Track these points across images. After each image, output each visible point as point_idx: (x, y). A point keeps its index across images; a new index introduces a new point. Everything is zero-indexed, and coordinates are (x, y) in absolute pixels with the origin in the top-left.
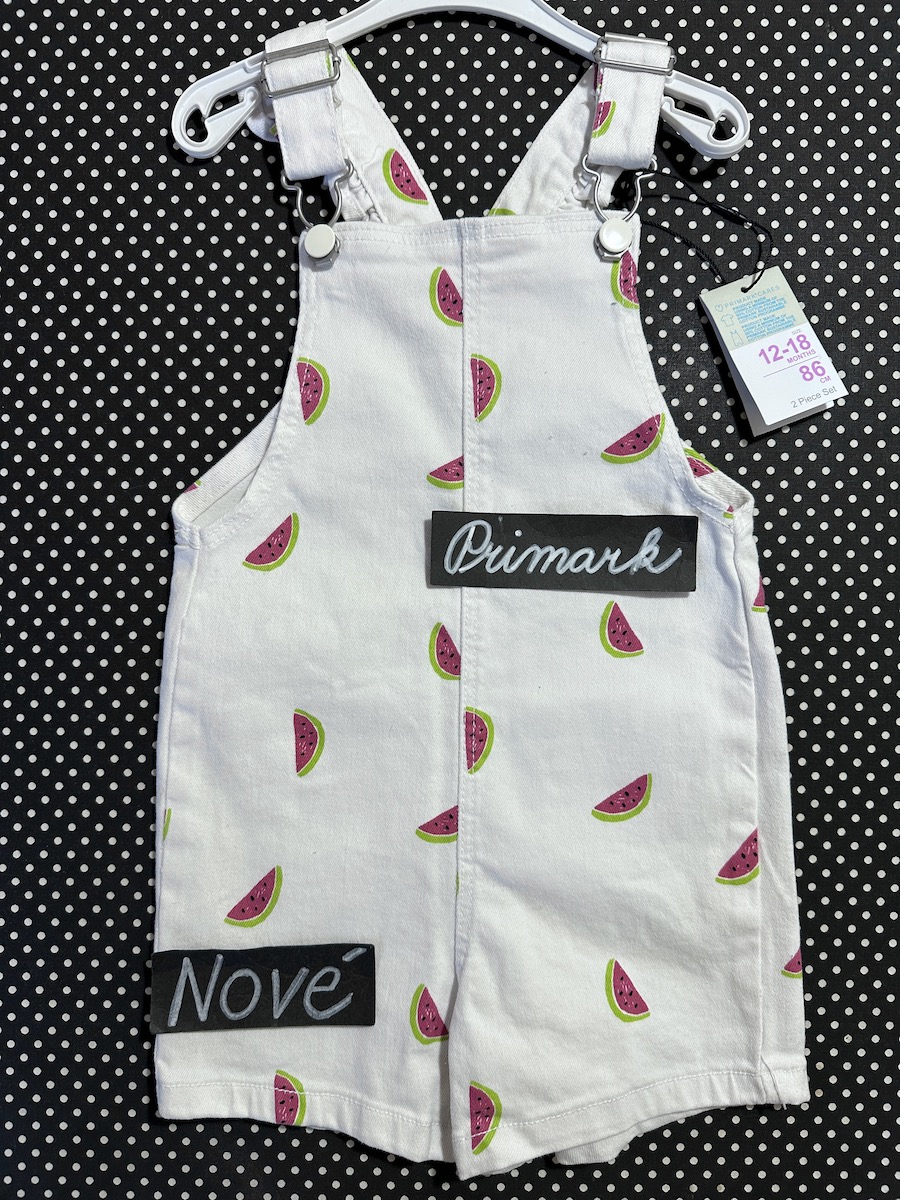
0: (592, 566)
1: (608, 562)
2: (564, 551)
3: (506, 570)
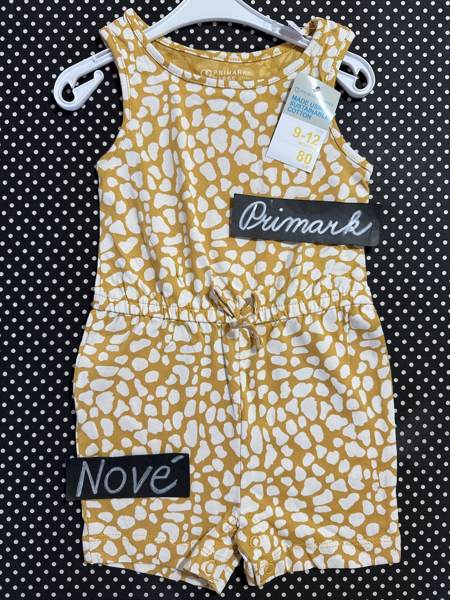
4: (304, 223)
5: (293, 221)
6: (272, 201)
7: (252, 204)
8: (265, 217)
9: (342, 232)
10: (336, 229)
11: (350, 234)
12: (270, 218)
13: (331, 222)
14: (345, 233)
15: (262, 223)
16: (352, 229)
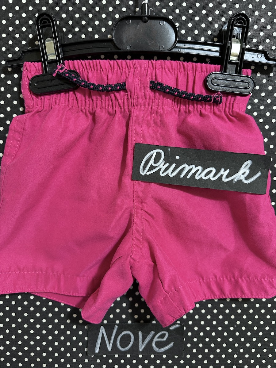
0: (214, 177)
1: (222, 175)
2: (200, 168)
3: (170, 175)
4: (198, 170)
5: (188, 167)
6: (169, 150)
7: (151, 152)
8: (163, 163)
9: (233, 180)
10: (227, 177)
11: (240, 181)
12: (168, 164)
13: (223, 170)
14: (236, 180)
15: (160, 169)
16: (243, 178)
